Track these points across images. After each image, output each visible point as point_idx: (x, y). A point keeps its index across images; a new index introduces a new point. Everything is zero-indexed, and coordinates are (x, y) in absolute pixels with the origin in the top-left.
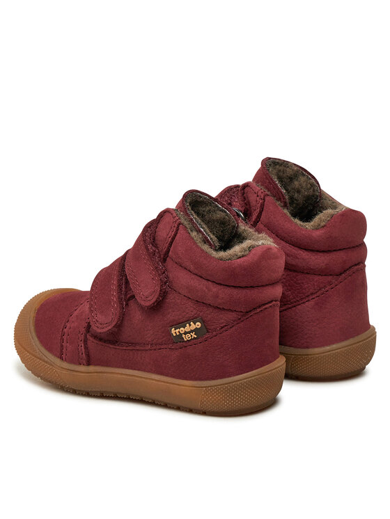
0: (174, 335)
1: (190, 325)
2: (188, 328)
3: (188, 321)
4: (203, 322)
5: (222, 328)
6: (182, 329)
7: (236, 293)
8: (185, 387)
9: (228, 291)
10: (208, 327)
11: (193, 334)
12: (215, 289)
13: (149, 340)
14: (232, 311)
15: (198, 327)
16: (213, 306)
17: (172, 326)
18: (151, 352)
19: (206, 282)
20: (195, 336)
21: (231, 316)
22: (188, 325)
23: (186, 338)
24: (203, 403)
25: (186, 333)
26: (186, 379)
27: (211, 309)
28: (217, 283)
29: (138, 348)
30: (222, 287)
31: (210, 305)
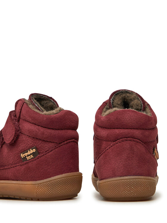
0: (22, 157)
1: (30, 151)
2: (29, 153)
3: (29, 149)
4: (36, 149)
5: (46, 151)
6: (26, 153)
7: (53, 132)
8: (27, 185)
9: (49, 131)
10: (39, 151)
11: (32, 156)
12: (42, 129)
13: (11, 162)
14: (51, 142)
15: (34, 151)
16: (42, 140)
17: (21, 153)
18: (12, 169)
19: (37, 127)
20: (33, 157)
21: (51, 145)
22: (29, 151)
23: (28, 158)
24: (37, 193)
25: (28, 155)
26: (28, 181)
27: (41, 142)
28: (43, 127)
29: (6, 167)
30: (46, 129)
31: (40, 139)
